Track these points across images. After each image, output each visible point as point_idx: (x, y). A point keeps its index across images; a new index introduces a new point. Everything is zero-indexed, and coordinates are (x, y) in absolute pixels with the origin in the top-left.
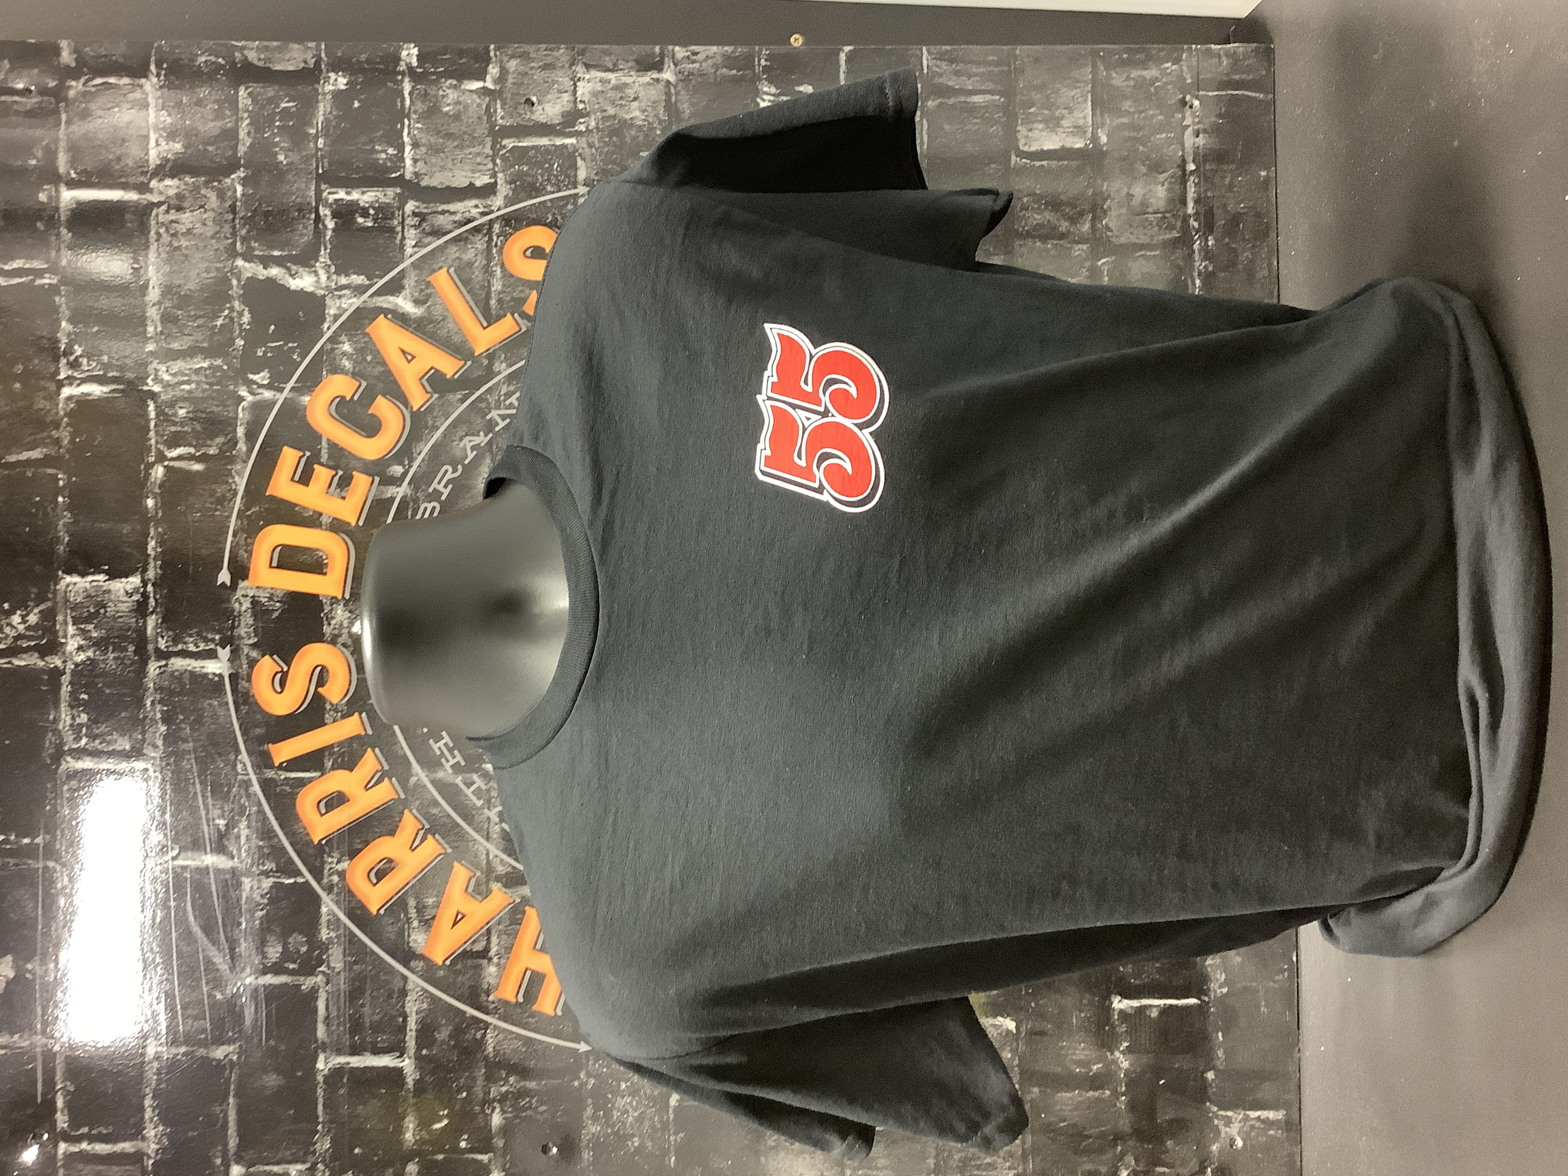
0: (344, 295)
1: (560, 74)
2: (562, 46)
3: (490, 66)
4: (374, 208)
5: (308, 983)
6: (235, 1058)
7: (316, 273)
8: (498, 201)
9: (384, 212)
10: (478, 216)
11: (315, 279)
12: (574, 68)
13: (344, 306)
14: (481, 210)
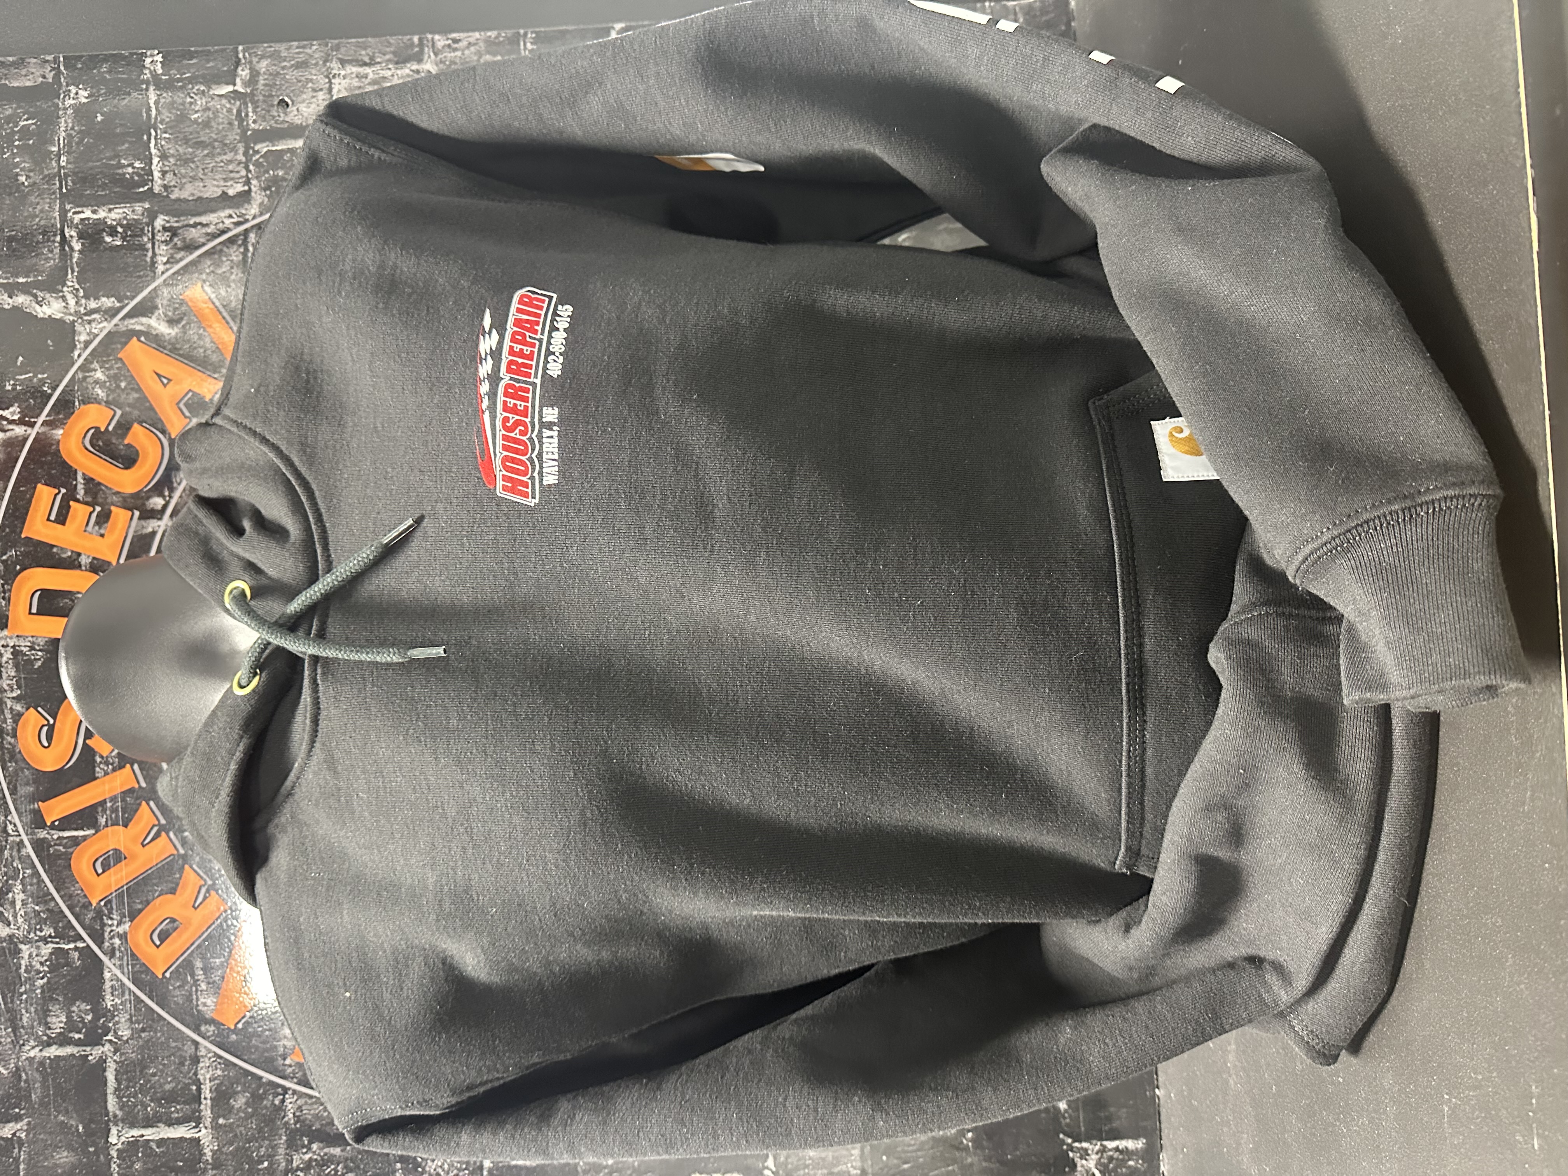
0: (94, 320)
1: (314, 72)
2: (315, 43)
3: (240, 68)
4: (122, 226)
5: (95, 1053)
6: (23, 1135)
7: (64, 298)
8: (254, 209)
9: (133, 230)
10: (231, 226)
11: (64, 304)
12: (328, 64)
13: (93, 330)
14: (236, 220)
